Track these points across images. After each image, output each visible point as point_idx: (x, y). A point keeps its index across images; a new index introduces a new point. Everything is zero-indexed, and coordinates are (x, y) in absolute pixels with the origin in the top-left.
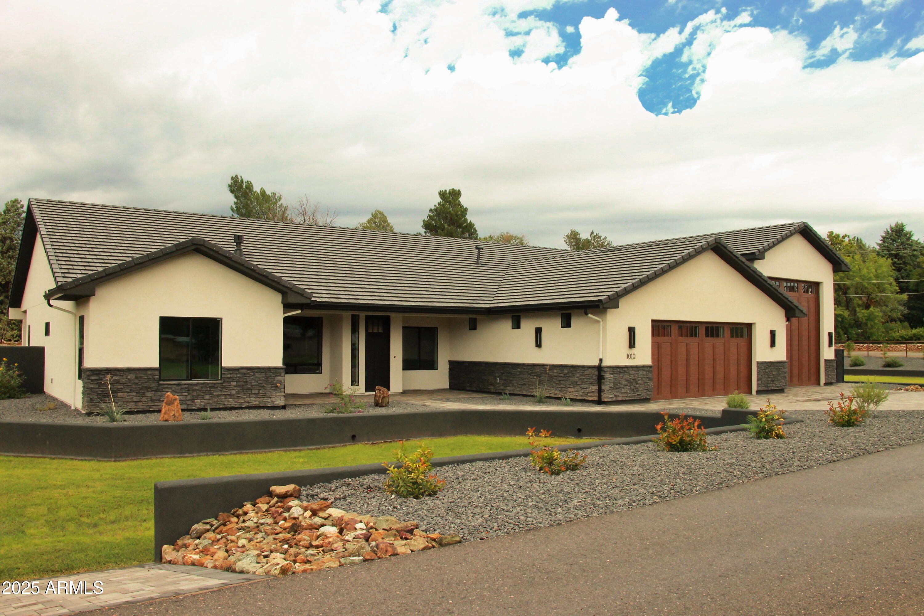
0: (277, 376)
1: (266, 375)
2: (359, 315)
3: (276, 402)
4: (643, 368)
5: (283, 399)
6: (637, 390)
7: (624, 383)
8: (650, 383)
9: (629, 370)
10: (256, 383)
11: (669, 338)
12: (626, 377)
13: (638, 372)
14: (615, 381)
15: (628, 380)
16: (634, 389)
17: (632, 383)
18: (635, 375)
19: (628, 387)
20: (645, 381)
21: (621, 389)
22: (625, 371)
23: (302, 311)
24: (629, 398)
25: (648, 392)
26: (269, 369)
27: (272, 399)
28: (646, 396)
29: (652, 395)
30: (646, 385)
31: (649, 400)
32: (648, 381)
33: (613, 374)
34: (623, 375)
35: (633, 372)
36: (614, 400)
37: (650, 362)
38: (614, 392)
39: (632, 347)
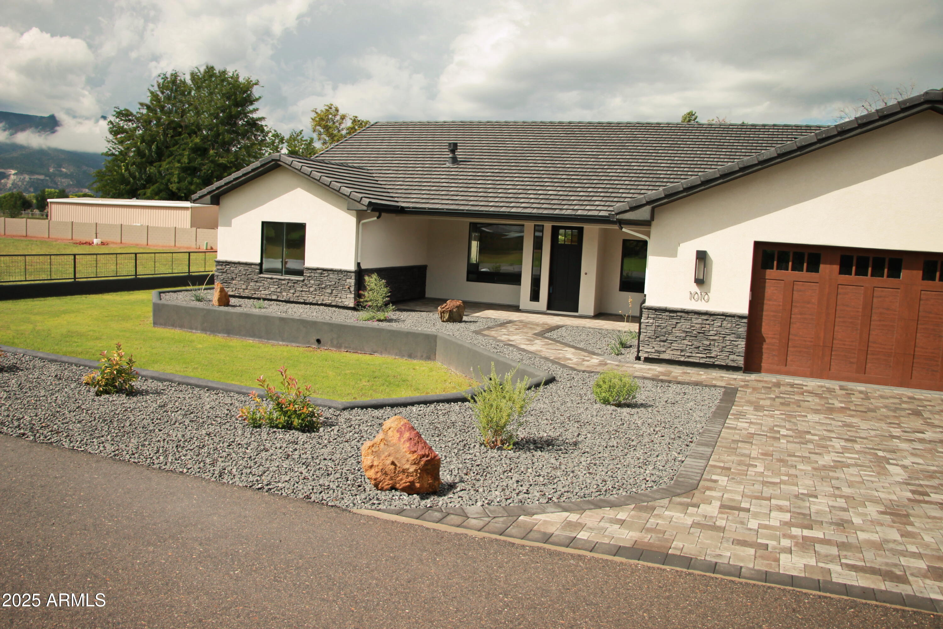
0: (347, 278)
1: (338, 276)
2: (543, 225)
3: (345, 303)
4: (724, 317)
5: (353, 300)
6: (708, 349)
7: (677, 335)
8: (737, 343)
9: (690, 316)
10: (330, 284)
11: (813, 274)
12: (684, 326)
13: (712, 323)
14: (659, 330)
15: (687, 332)
16: (699, 347)
17: (696, 337)
18: (704, 326)
19: (686, 342)
20: (727, 339)
21: (672, 343)
22: (681, 317)
23: (378, 218)
24: (686, 360)
25: (732, 357)
26: (341, 271)
27: (343, 300)
28: (727, 361)
29: (741, 362)
30: (728, 344)
31: (735, 369)
32: (735, 339)
33: (654, 319)
34: (677, 323)
35: (700, 321)
36: (653, 357)
37: (744, 310)
38: (654, 345)
39: (700, 282)
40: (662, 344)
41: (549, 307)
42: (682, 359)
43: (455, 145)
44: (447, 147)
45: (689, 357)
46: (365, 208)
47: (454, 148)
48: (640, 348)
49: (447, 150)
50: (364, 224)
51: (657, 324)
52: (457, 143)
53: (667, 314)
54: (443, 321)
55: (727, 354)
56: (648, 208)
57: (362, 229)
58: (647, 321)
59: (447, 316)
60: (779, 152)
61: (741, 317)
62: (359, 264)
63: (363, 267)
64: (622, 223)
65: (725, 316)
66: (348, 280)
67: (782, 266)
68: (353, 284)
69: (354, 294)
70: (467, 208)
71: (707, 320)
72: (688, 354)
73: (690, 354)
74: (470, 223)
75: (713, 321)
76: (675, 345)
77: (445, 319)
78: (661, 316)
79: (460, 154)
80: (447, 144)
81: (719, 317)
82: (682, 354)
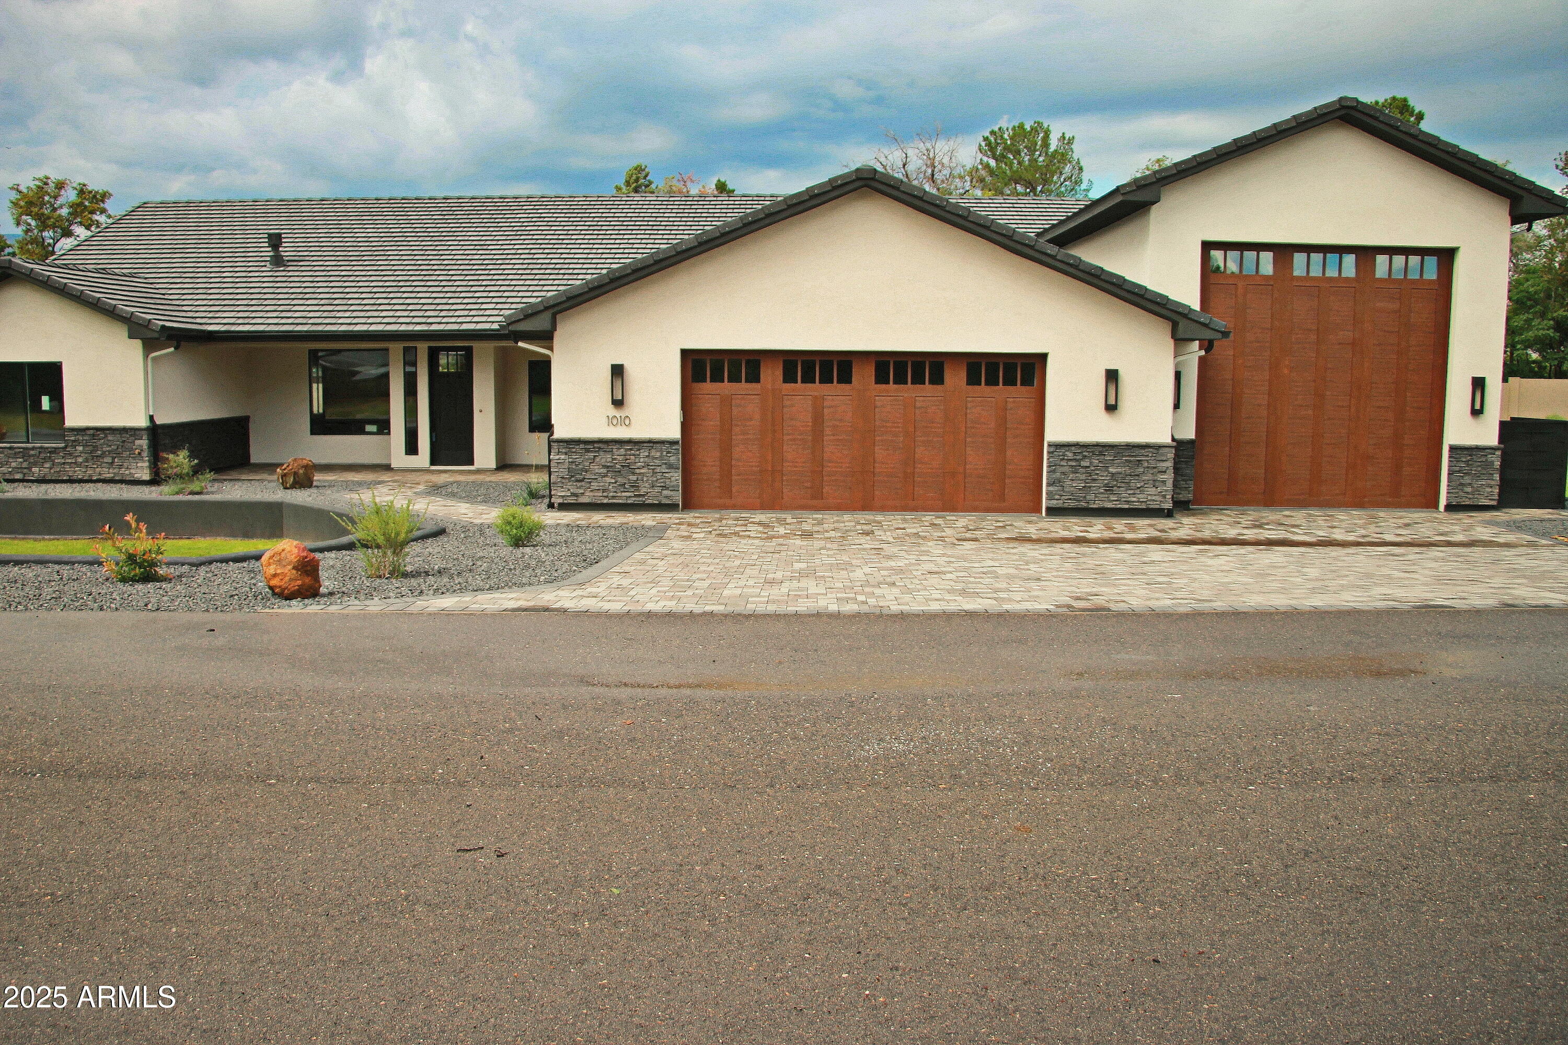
0: (136, 439)
1: (121, 437)
2: (416, 348)
3: (136, 475)
4: (651, 445)
5: (147, 471)
6: (635, 486)
7: (597, 471)
8: (671, 474)
9: (610, 447)
10: (108, 449)
11: (754, 385)
12: (603, 460)
13: (638, 453)
14: (574, 467)
15: (608, 467)
16: (625, 483)
17: (620, 472)
18: (628, 457)
19: (608, 480)
20: (658, 471)
21: (590, 482)
22: (599, 448)
23: (176, 348)
24: (611, 501)
25: (665, 492)
26: (124, 430)
27: (132, 471)
28: (660, 498)
29: (678, 498)
30: (659, 477)
31: (671, 507)
32: (667, 471)
33: (566, 453)
34: (595, 456)
35: (622, 451)
36: (570, 501)
37: (675, 433)
38: (569, 487)
39: (618, 403)
40: (579, 484)
41: (433, 462)
42: (606, 501)
43: (279, 236)
44: (267, 240)
45: (613, 497)
46: (156, 335)
47: (275, 241)
48: (553, 493)
49: (267, 245)
50: (154, 359)
51: (570, 460)
52: (280, 234)
53: (582, 446)
54: (286, 488)
55: (659, 489)
56: (547, 316)
57: (153, 367)
58: (557, 457)
59: (291, 480)
60: (699, 240)
61: (673, 443)
62: (151, 418)
63: (159, 421)
64: (519, 336)
65: (652, 443)
66: (138, 442)
67: (717, 377)
68: (145, 447)
69: (149, 461)
70: (305, 328)
71: (631, 449)
72: (611, 494)
73: (615, 494)
74: (310, 351)
75: (639, 450)
76: (595, 485)
77: (288, 485)
78: (574, 450)
79: (286, 250)
80: (266, 236)
81: (645, 445)
82: (605, 494)
